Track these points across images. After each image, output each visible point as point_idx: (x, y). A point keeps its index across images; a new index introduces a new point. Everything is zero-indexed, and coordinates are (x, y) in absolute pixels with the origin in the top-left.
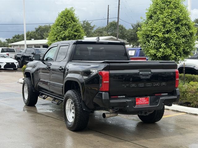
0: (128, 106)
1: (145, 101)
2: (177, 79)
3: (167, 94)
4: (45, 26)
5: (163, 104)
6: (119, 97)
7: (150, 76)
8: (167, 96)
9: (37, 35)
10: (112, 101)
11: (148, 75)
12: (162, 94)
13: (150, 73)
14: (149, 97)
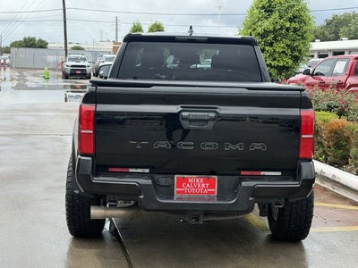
0: (141, 197)
1: (203, 186)
2: (303, 136)
3: (279, 173)
4: (345, 15)
5: (251, 199)
6: (131, 170)
7: (211, 124)
8: (282, 180)
9: (327, 33)
10: (96, 180)
11: (206, 121)
12: (262, 173)
13: (212, 115)
14: (216, 177)
